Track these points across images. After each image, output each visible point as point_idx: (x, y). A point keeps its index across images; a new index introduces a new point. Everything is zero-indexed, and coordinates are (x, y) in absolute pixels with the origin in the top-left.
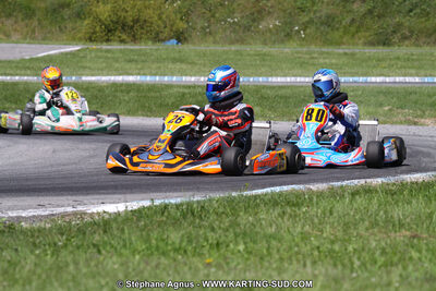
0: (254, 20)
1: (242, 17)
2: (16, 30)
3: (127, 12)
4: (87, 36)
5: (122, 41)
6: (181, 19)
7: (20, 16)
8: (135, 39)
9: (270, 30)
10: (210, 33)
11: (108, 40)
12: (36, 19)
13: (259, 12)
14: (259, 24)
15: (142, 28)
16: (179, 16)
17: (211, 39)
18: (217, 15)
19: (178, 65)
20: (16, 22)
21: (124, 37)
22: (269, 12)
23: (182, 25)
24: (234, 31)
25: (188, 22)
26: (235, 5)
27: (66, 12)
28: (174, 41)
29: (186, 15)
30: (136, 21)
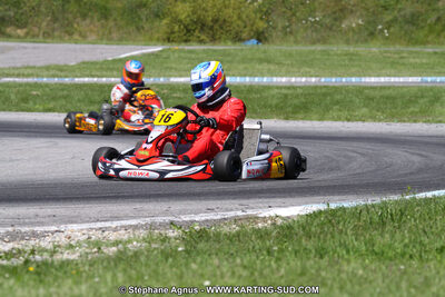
0: (336, 19)
1: (324, 16)
2: (91, 31)
3: (206, 11)
4: (165, 36)
5: (201, 42)
6: (261, 18)
7: (96, 16)
8: (214, 39)
9: (353, 30)
10: (291, 33)
11: (186, 41)
12: (111, 19)
13: (341, 10)
14: (341, 23)
15: (222, 28)
16: (259, 15)
17: (292, 39)
18: (298, 14)
19: (265, 66)
20: (91, 23)
21: (203, 37)
22: (352, 11)
23: (261, 25)
24: (316, 30)
25: (268, 22)
26: (316, 4)
27: (144, 12)
28: (254, 41)
29: (266, 14)
30: (215, 21)
